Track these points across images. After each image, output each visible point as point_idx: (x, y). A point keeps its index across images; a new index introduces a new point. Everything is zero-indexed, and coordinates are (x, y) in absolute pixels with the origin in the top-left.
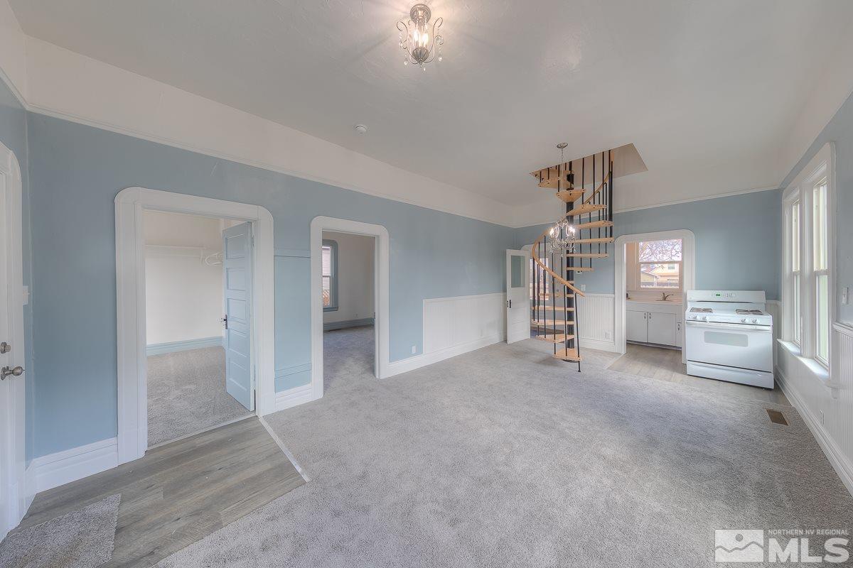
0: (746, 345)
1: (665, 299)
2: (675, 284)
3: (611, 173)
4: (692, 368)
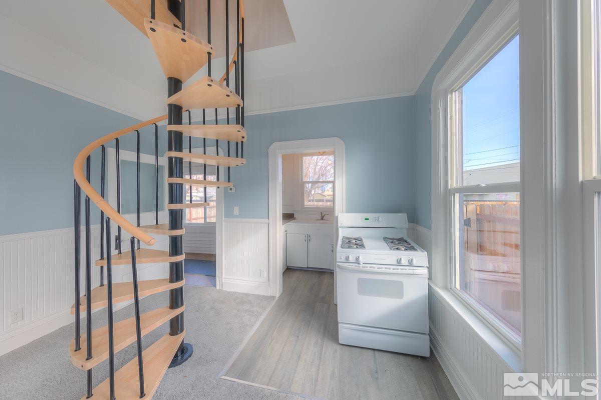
0: (401, 296)
1: (322, 218)
2: (327, 201)
3: (241, 46)
4: (345, 333)
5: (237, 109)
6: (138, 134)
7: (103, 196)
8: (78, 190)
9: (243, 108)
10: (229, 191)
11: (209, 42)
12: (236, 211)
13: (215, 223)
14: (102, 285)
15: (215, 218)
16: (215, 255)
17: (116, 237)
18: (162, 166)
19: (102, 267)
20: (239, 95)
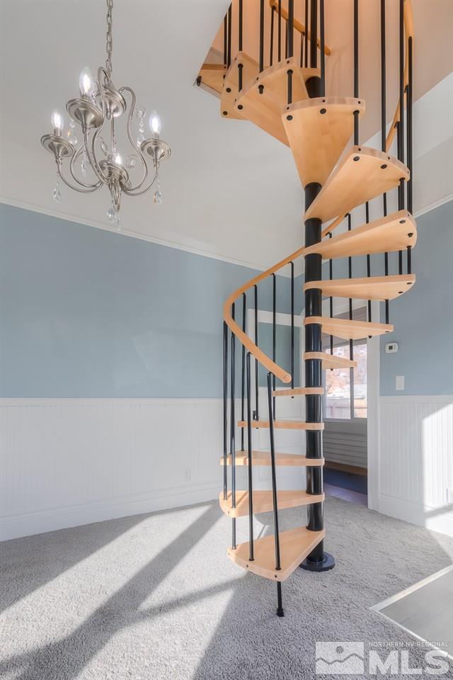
3: (407, 91)
5: (401, 189)
6: (274, 277)
7: (244, 331)
8: (225, 326)
9: (410, 183)
10: (388, 351)
11: (356, 95)
12: (400, 382)
13: (365, 420)
14: (243, 450)
15: (366, 410)
16: (367, 469)
17: (254, 412)
18: (298, 328)
19: (243, 428)
20: (402, 161)
